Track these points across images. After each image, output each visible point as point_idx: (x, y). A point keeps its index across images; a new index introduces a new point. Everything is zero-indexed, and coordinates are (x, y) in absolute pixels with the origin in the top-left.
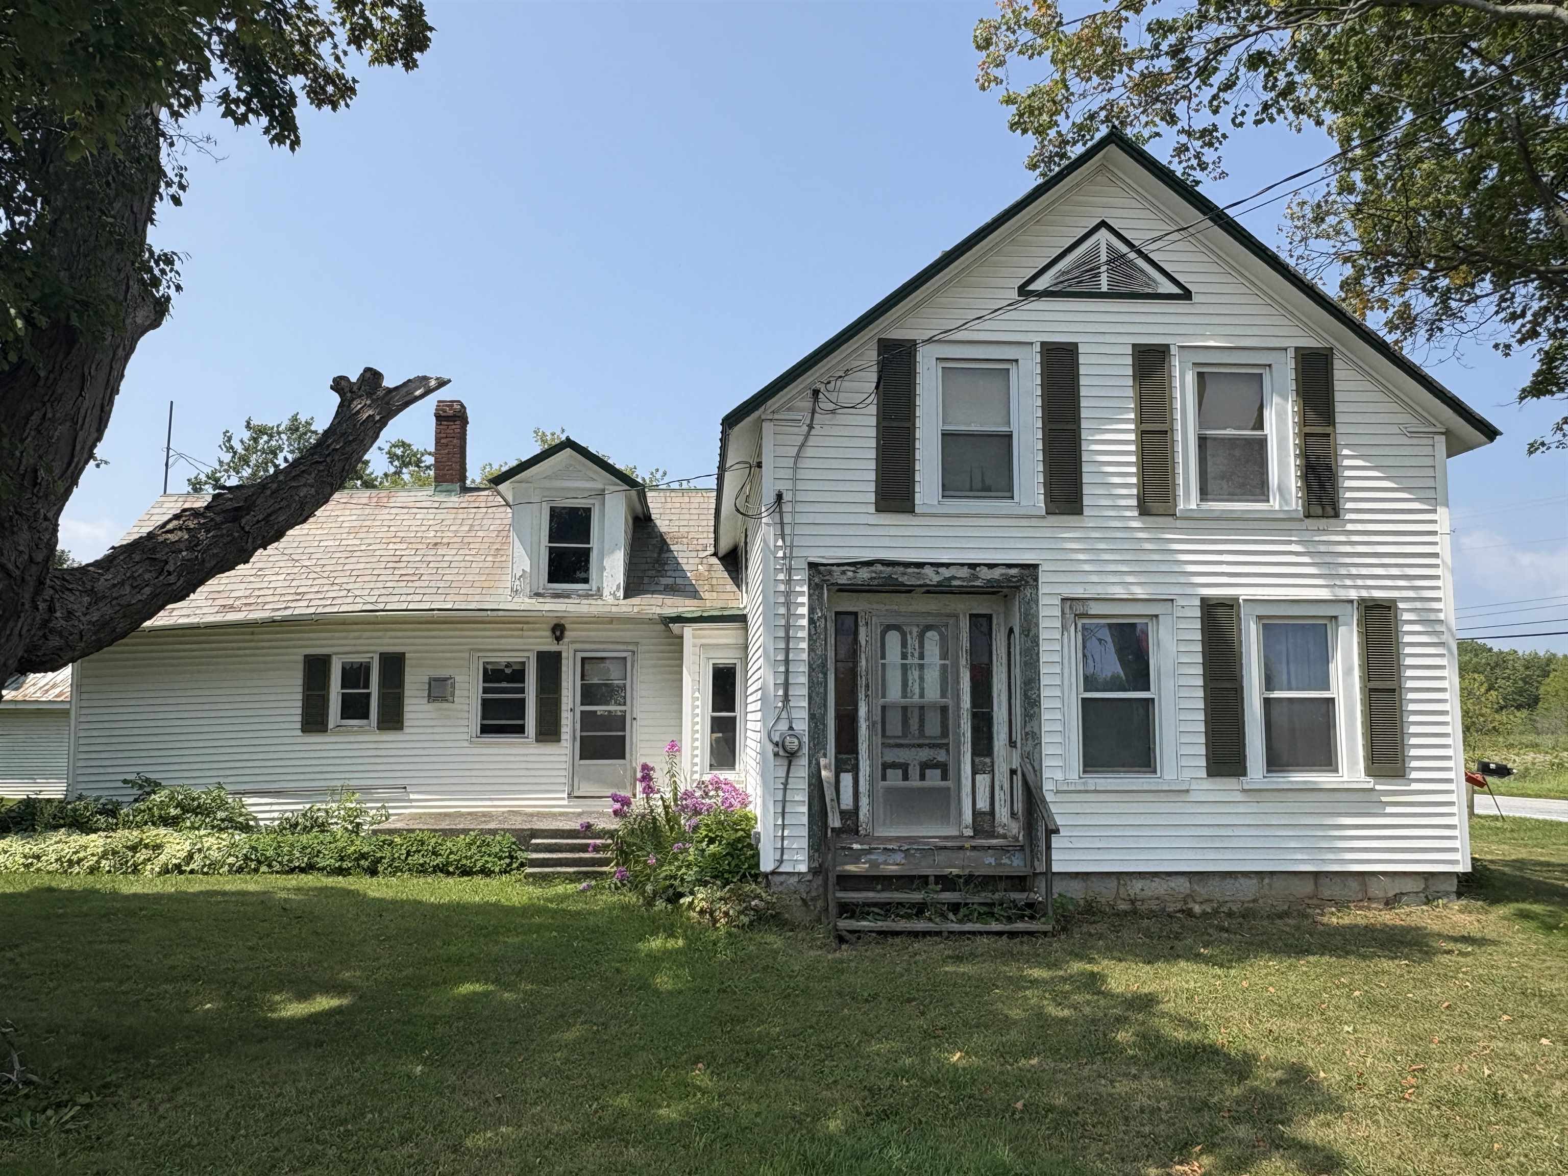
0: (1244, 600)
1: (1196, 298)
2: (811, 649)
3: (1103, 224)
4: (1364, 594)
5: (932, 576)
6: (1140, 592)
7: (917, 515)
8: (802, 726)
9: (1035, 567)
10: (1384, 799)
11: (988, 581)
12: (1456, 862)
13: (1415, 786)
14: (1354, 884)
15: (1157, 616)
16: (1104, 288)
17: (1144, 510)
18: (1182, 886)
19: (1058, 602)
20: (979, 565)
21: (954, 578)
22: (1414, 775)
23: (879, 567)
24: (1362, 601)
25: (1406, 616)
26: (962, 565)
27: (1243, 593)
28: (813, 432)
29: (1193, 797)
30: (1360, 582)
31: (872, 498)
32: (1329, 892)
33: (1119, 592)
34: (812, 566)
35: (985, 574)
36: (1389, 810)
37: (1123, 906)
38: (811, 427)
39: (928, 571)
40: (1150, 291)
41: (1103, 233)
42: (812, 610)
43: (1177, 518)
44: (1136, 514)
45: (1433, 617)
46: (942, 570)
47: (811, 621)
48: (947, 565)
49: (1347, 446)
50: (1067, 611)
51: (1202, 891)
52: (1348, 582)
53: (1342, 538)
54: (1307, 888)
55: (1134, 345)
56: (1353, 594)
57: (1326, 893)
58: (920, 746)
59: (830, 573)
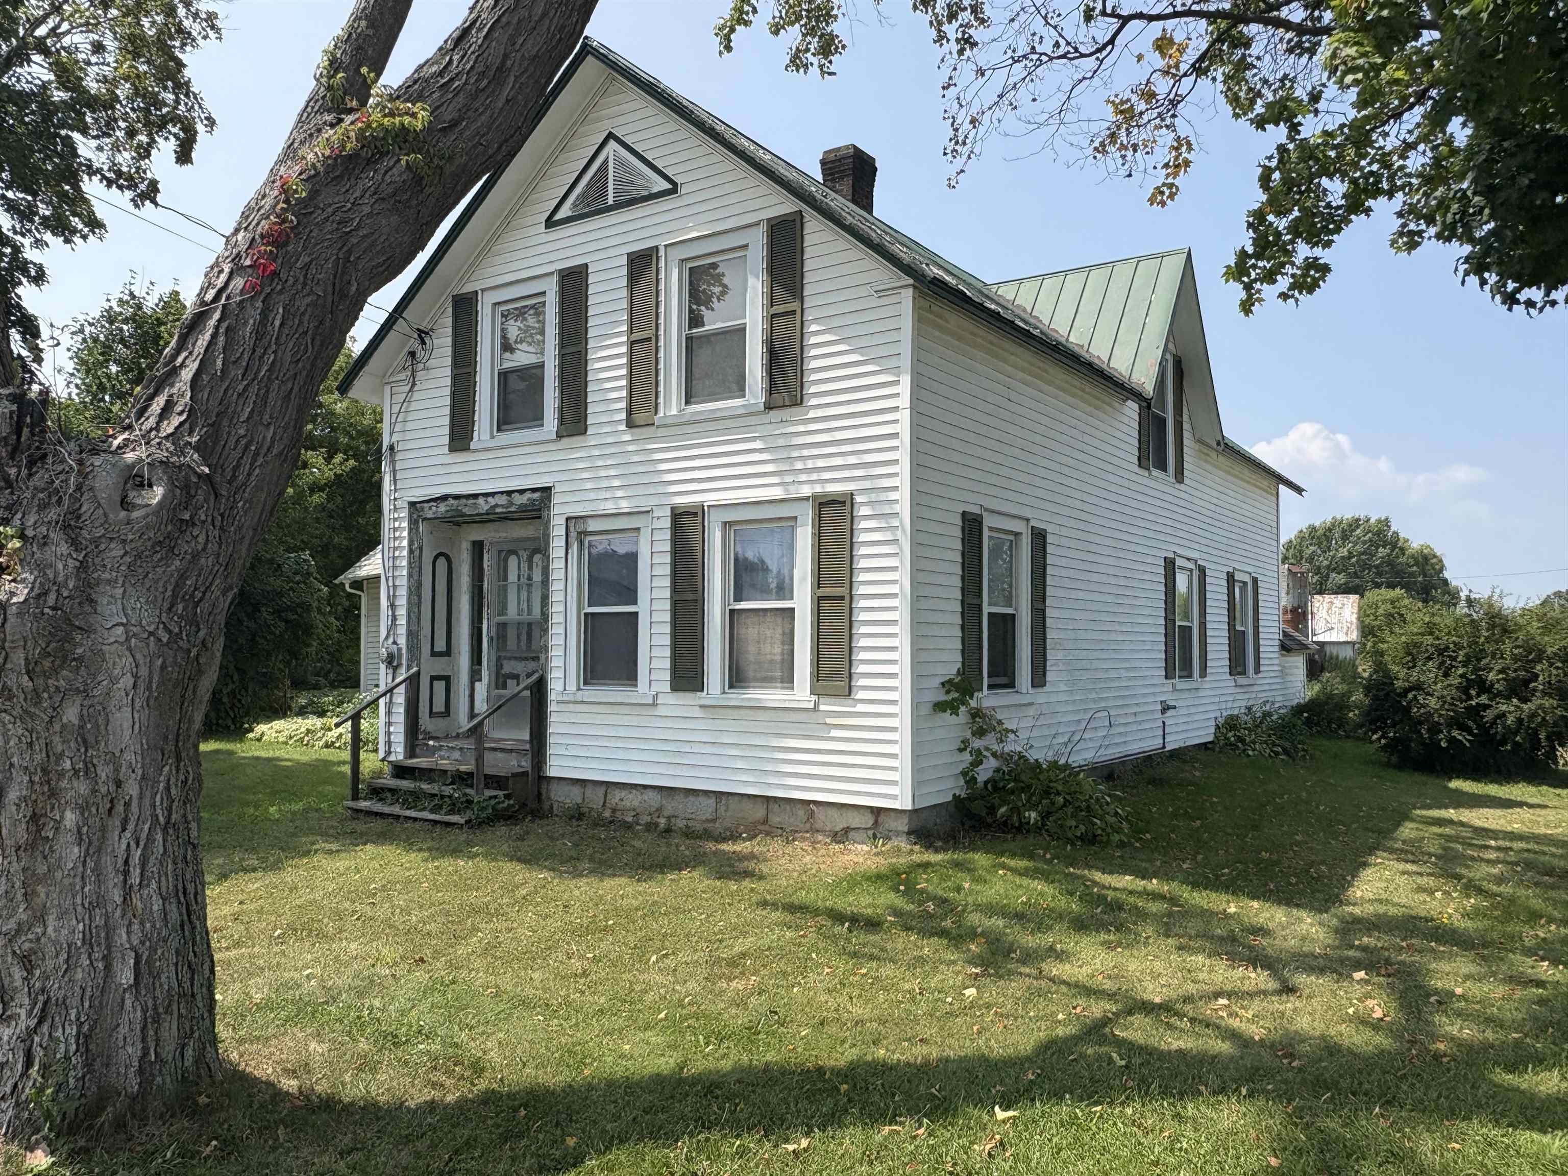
0: (709, 506)
1: (683, 190)
2: (410, 575)
3: (610, 136)
4: (818, 489)
5: (483, 505)
6: (624, 506)
7: (475, 451)
8: (402, 641)
9: (549, 488)
10: (828, 721)
11: (520, 506)
12: (894, 797)
13: (860, 708)
14: (801, 813)
15: (639, 529)
16: (610, 202)
17: (631, 424)
18: (653, 799)
19: (563, 522)
20: (513, 492)
21: (497, 506)
22: (861, 695)
23: (451, 501)
24: (815, 497)
25: (864, 511)
26: (502, 493)
27: (709, 499)
28: (416, 388)
29: (661, 711)
30: (814, 477)
31: (446, 440)
32: (778, 819)
33: (609, 507)
34: (412, 504)
35: (519, 500)
36: (834, 733)
37: (607, 814)
38: (414, 384)
39: (481, 501)
40: (646, 193)
41: (612, 144)
42: (411, 543)
43: (658, 427)
44: (623, 427)
45: (887, 510)
46: (490, 499)
47: (411, 552)
48: (493, 494)
49: (815, 320)
50: (572, 529)
51: (670, 807)
52: (803, 477)
53: (801, 428)
54: (759, 812)
55: (629, 254)
56: (806, 491)
57: (775, 819)
58: (526, 659)
59: (422, 509)
